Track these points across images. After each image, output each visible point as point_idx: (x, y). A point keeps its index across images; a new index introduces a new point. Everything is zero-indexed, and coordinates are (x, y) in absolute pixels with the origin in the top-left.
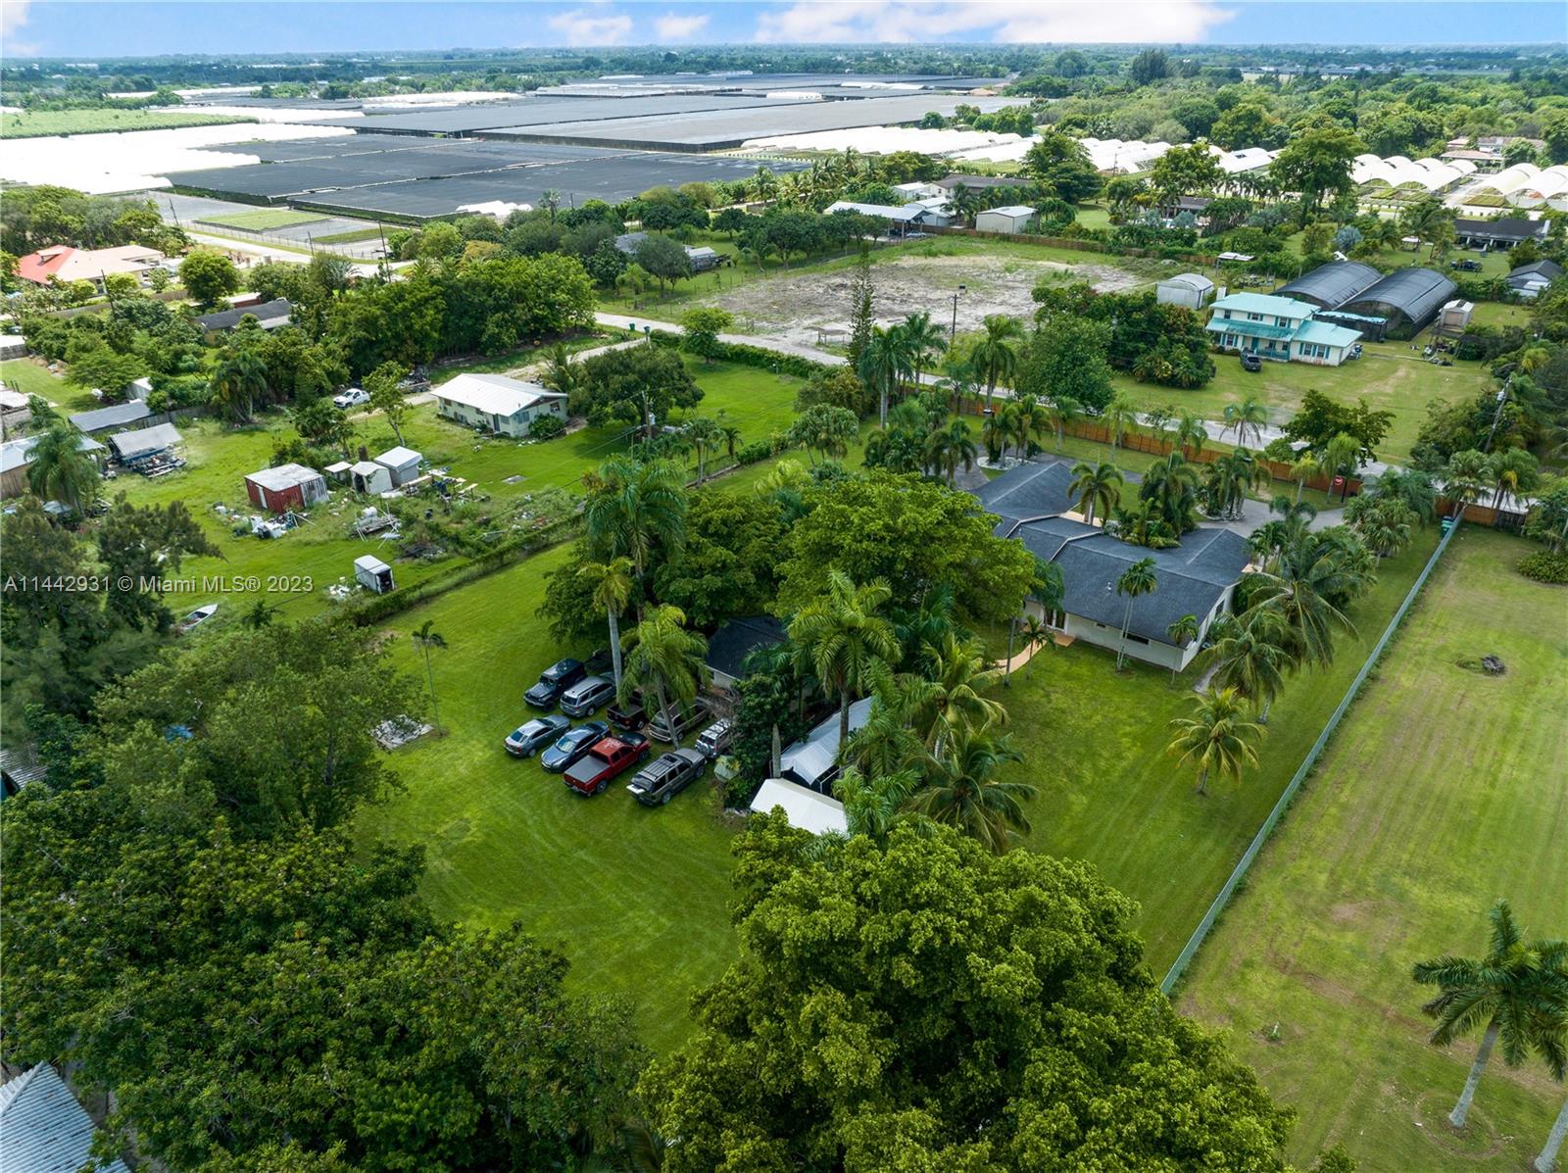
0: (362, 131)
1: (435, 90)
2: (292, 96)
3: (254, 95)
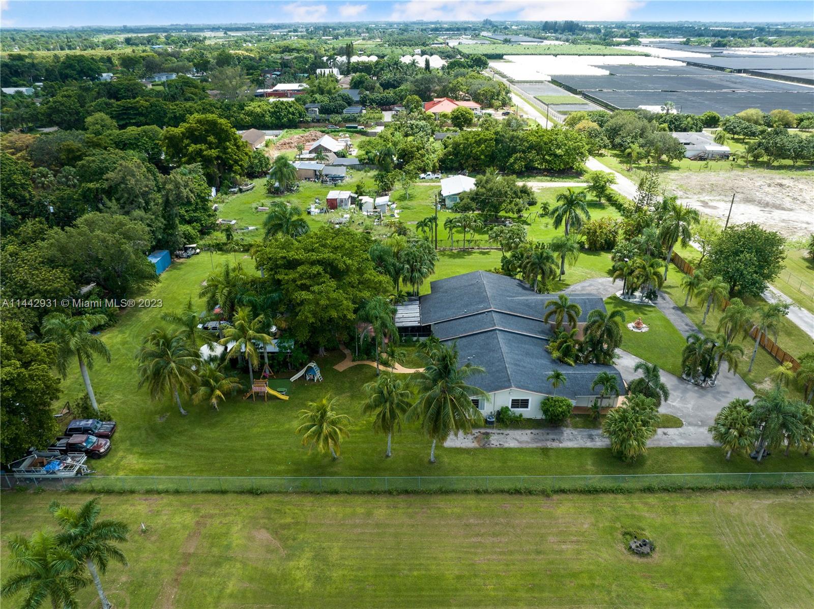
0: (689, 64)
1: (780, 46)
2: (699, 45)
3: (681, 43)
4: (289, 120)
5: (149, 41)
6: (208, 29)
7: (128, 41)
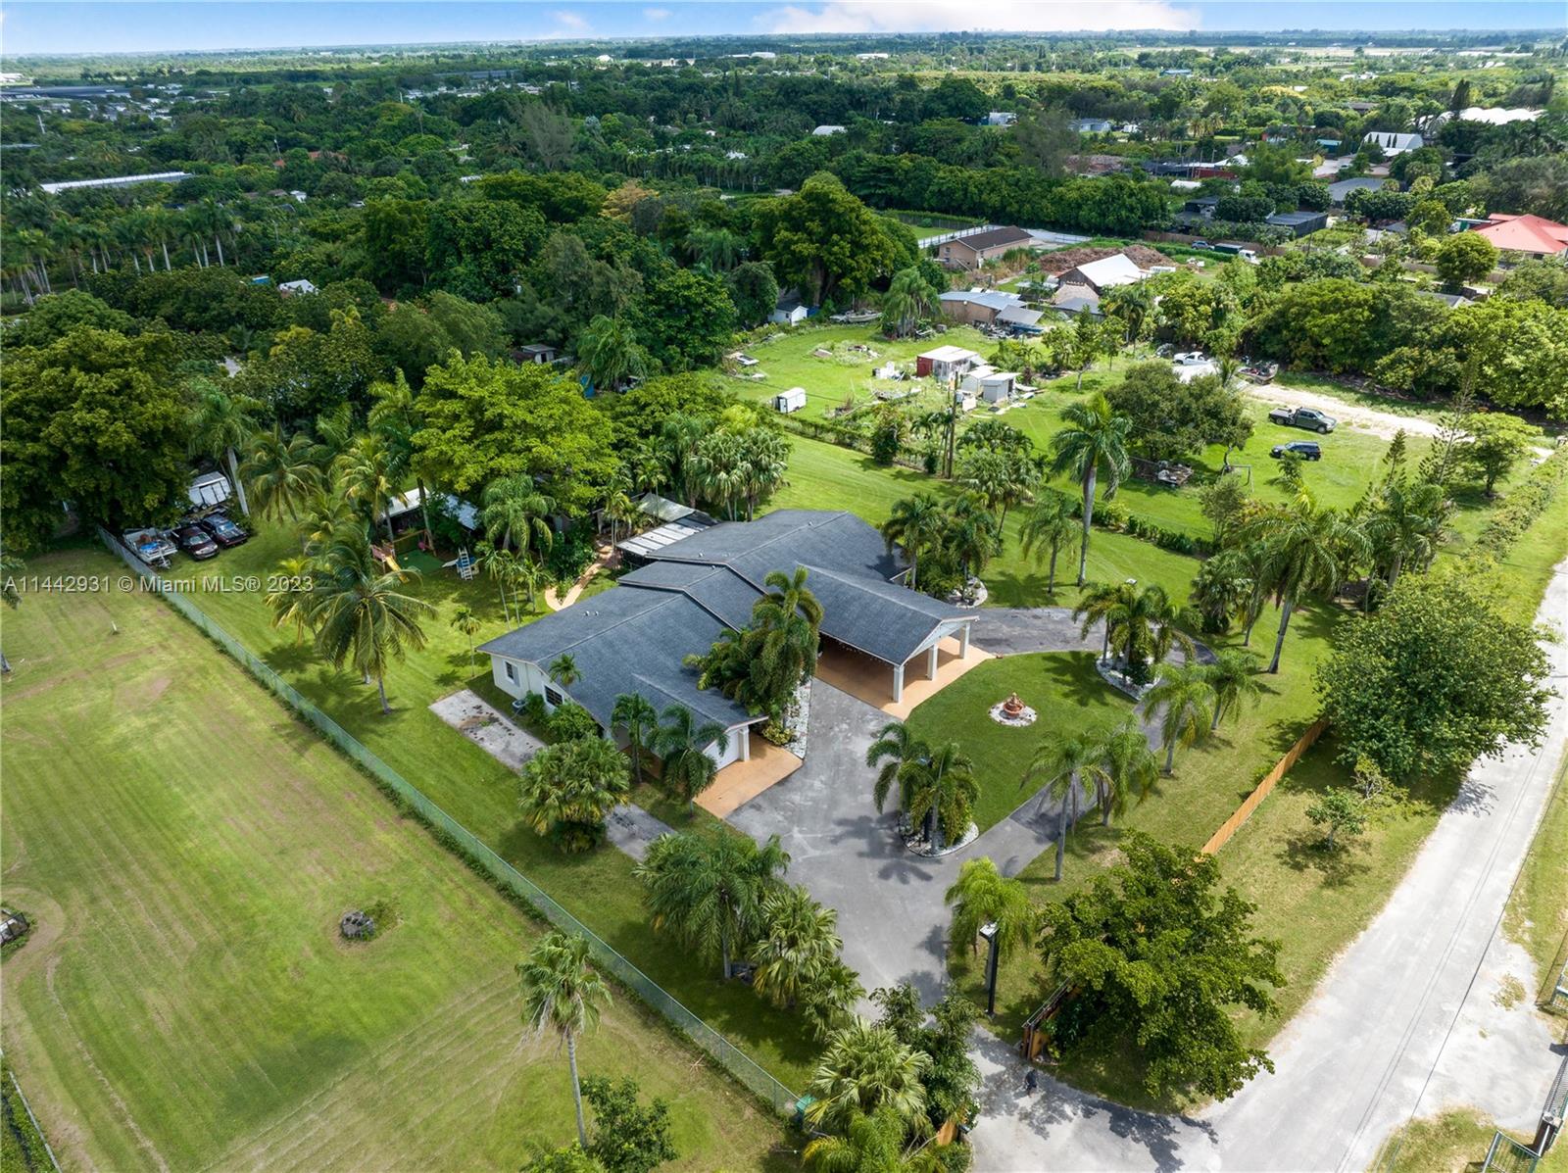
4: (1119, 220)
5: (1177, 62)
6: (1338, 40)
7: (1143, 61)
